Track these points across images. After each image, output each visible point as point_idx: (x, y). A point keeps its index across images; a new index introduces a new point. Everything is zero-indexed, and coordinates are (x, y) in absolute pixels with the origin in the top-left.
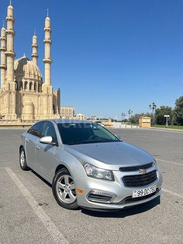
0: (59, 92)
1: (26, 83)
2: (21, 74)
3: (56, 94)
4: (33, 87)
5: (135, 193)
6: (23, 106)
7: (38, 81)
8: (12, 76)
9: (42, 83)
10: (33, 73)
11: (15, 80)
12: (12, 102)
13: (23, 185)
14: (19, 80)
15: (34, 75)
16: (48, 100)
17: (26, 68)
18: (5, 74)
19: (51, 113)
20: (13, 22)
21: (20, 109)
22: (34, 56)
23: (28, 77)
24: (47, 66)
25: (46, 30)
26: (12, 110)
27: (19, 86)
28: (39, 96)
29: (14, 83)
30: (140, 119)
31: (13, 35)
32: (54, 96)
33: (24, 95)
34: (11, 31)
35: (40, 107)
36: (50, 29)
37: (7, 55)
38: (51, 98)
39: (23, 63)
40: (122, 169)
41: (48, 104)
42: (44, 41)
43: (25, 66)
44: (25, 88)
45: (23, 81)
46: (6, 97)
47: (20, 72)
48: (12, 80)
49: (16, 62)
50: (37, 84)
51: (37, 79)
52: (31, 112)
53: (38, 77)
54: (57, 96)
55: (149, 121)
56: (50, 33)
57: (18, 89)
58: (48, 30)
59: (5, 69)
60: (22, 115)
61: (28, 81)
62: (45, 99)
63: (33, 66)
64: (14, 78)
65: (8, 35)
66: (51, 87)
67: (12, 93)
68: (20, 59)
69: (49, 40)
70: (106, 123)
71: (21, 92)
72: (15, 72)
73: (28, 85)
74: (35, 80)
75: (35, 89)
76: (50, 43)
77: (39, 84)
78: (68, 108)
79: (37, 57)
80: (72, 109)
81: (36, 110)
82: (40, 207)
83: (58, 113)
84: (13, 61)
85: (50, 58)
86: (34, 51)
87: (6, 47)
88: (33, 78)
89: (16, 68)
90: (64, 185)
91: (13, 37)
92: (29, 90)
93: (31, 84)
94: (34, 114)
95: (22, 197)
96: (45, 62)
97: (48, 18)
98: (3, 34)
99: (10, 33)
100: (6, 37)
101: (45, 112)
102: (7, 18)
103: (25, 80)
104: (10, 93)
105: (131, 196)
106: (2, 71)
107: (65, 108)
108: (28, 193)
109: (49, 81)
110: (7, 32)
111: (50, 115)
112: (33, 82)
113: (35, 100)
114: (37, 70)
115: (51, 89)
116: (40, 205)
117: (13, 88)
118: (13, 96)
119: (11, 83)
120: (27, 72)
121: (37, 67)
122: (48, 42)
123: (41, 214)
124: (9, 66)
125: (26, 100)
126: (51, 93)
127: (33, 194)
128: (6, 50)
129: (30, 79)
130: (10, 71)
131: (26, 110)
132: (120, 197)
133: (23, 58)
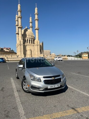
0: (43, 43)
1: (28, 40)
2: (25, 36)
3: (41, 44)
4: (31, 41)
5: (49, 87)
6: (27, 51)
7: (33, 39)
8: (21, 37)
9: (35, 39)
10: (30, 35)
11: (23, 39)
12: (22, 49)
13: (14, 84)
14: (24, 39)
15: (31, 36)
16: (37, 47)
17: (27, 33)
18: (18, 37)
19: (39, 53)
20: (21, 12)
21: (25, 52)
22: (30, 27)
23: (28, 37)
24: (37, 31)
25: (36, 14)
26: (22, 53)
27: (24, 41)
28: (33, 46)
29: (22, 40)
30: (82, 55)
31: (21, 18)
32: (40, 46)
33: (27, 46)
34: (20, 16)
35: (34, 51)
36: (37, 13)
37: (19, 28)
38: (39, 47)
39: (26, 31)
40: (44, 77)
41: (38, 49)
42: (35, 19)
43: (27, 32)
44: (27, 42)
45: (26, 39)
46: (19, 47)
47: (25, 35)
48: (21, 39)
49: (23, 31)
50: (32, 40)
51: (32, 38)
52: (30, 53)
53: (33, 37)
54: (42, 45)
55: (87, 55)
56: (38, 15)
57: (24, 43)
58: (37, 14)
59: (18, 34)
60: (26, 55)
61: (29, 39)
62: (36, 47)
63: (30, 32)
64: (22, 38)
65: (19, 18)
66: (39, 41)
67: (22, 45)
68: (24, 29)
69: (37, 19)
70: (64, 58)
71: (25, 44)
72: (22, 35)
73: (28, 41)
74: (32, 39)
75: (32, 43)
76: (38, 20)
77: (33, 40)
78: (47, 51)
79: (32, 27)
80: (49, 51)
81: (32, 53)
82: (17, 92)
83: (42, 53)
84: (22, 30)
85: (38, 27)
86: (31, 24)
87: (18, 24)
88: (31, 37)
89: (23, 33)
90: (25, 84)
91: (21, 19)
92: (29, 43)
93: (30, 40)
94: (31, 54)
95: (12, 88)
96: (36, 29)
97: (36, 8)
98: (17, 18)
99: (20, 17)
100: (18, 19)
101: (37, 53)
102: (18, 10)
103: (27, 39)
104: (21, 45)
105: (47, 88)
106: (17, 35)
107: (46, 51)
108: (15, 87)
109: (38, 38)
110: (18, 17)
111: (39, 55)
112: (31, 39)
113: (32, 48)
114: (32, 34)
115: (39, 42)
116: (17, 91)
117: (22, 43)
118: (22, 46)
119: (21, 40)
120: (28, 35)
121: (32, 32)
122: (37, 20)
123: (16, 94)
124: (20, 33)
125: (28, 48)
126: (39, 44)
127: (16, 87)
128: (18, 26)
129: (29, 38)
130: (20, 35)
131: (28, 53)
132: (42, 88)
133: (26, 28)
